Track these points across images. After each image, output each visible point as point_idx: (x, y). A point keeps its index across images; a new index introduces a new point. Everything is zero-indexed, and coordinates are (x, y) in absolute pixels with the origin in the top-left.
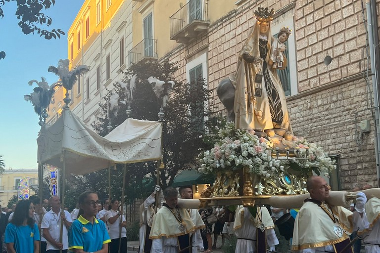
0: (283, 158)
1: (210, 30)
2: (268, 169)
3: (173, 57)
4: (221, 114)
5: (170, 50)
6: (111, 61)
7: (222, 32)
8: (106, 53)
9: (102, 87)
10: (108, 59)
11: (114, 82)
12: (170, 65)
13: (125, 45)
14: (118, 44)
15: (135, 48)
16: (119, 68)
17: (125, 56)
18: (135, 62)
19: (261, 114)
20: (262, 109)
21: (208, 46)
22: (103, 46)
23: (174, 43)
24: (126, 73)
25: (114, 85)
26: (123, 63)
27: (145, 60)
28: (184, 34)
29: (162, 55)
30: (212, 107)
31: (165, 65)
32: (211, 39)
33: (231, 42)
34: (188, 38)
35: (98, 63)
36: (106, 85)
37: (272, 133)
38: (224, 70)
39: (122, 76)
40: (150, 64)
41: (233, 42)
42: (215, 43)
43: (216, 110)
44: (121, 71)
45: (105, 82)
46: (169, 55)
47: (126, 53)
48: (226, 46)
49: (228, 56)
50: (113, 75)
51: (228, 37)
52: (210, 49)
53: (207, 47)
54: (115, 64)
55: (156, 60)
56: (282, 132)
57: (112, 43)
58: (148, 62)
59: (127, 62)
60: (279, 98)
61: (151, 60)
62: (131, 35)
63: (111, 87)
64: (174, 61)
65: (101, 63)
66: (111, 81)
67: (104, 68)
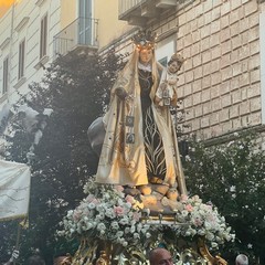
0: (154, 222)
1: (181, 6)
2: (129, 236)
3: (121, 46)
4: (194, 136)
5: (118, 35)
6: (26, 51)
7: (199, 10)
8: (18, 37)
9: (11, 89)
10: (22, 46)
11: (29, 82)
12: (116, 59)
13: (49, 26)
14: (38, 25)
15: (64, 31)
16: (38, 61)
17: (48, 43)
18: (64, 53)
19: (133, 166)
20: (135, 159)
21: (177, 31)
22: (15, 27)
23: (124, 26)
24: (49, 70)
25: (30, 87)
26: (45, 53)
27: (79, 49)
28: (140, 12)
29: (104, 41)
30: (181, 125)
31: (109, 58)
32: (182, 20)
33: (213, 25)
34: (146, 19)
35: (6, 53)
36: (16, 87)
37: (148, 191)
38: (200, 68)
39: (42, 73)
40: (85, 57)
41: (216, 26)
42: (187, 27)
43: (186, 130)
44: (41, 65)
45: (16, 82)
46: (116, 43)
47: (50, 39)
48: (204, 32)
49: (207, 47)
50: (29, 72)
51: (208, 18)
52: (179, 35)
53: (175, 33)
54: (33, 55)
55: (96, 50)
56: (163, 189)
57: (30, 22)
58: (83, 53)
59: (50, 52)
60: (162, 145)
61: (87, 50)
62: (59, 12)
63: (24, 90)
64: (123, 52)
65: (11, 53)
66: (24, 81)
67: (15, 61)
